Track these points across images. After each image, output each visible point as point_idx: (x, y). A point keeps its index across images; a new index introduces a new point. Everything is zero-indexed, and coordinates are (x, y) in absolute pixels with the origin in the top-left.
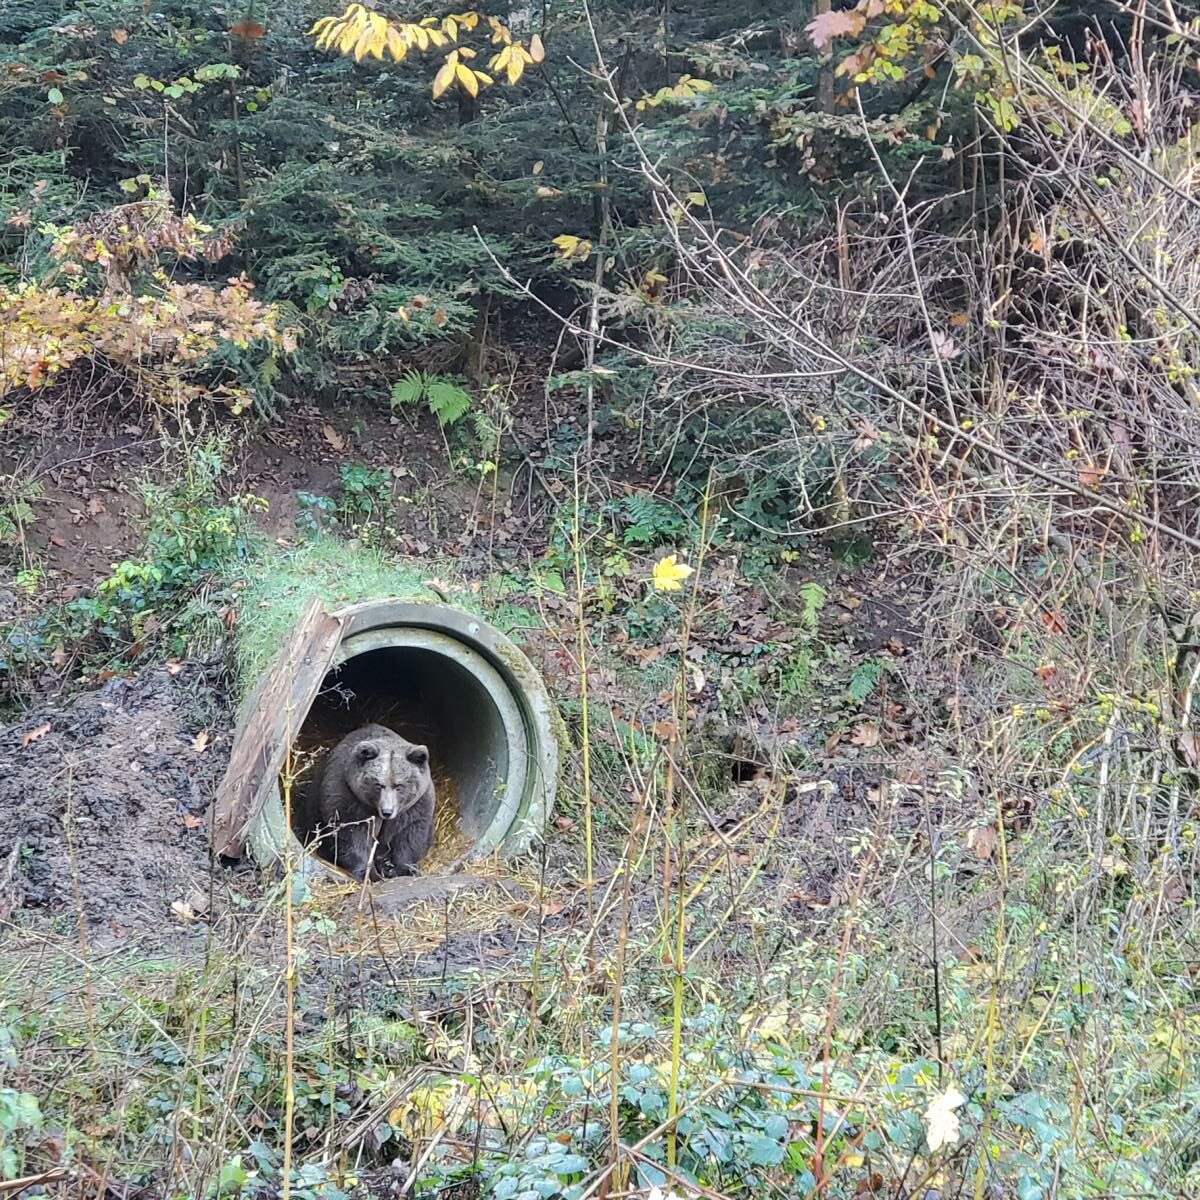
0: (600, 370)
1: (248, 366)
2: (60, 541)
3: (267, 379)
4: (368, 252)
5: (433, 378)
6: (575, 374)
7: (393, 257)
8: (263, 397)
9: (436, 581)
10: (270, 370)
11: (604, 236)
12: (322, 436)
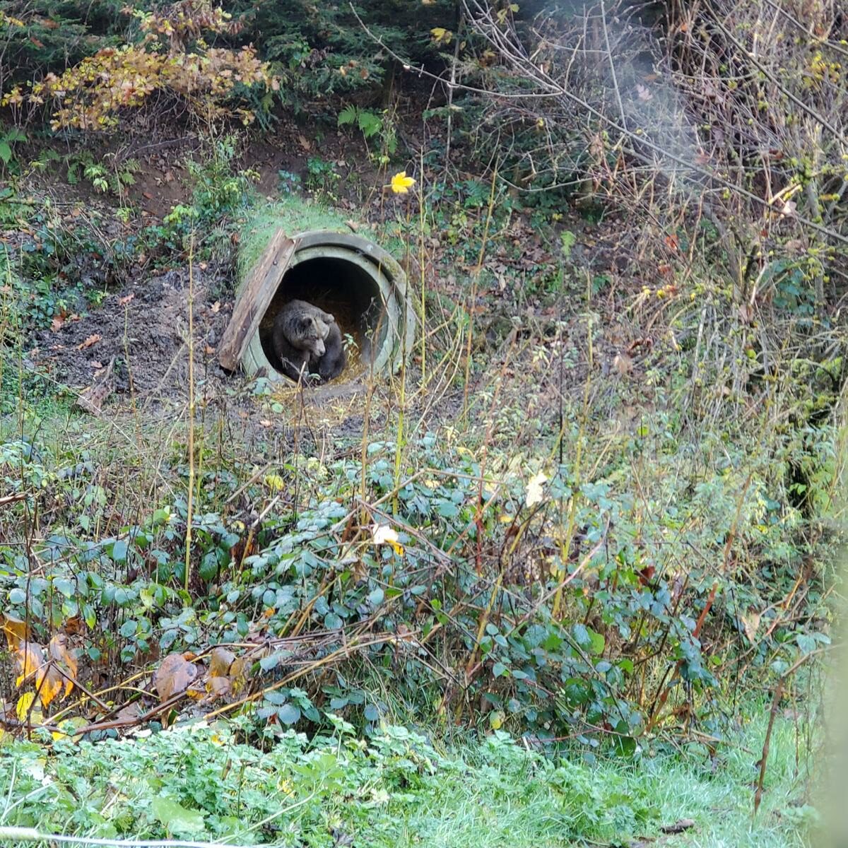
0: (454, 107)
1: (255, 98)
2: (148, 195)
3: (266, 106)
4: (326, 34)
5: (362, 110)
6: (440, 109)
7: (339, 38)
8: (264, 117)
9: (351, 222)
10: (268, 102)
11: (460, 29)
12: (299, 141)
